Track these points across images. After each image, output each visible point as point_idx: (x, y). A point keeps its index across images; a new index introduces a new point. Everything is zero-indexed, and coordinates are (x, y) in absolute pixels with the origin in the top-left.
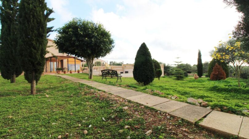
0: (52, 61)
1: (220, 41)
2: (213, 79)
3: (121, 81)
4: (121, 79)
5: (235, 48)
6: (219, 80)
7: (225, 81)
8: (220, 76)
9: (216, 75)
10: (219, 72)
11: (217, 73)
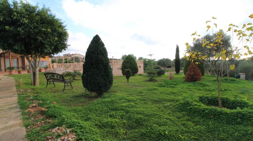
0: (5, 57)
1: (194, 33)
2: (188, 80)
3: (72, 88)
4: (71, 85)
5: (215, 45)
6: (194, 81)
7: (201, 84)
8: (196, 77)
9: (191, 75)
10: (194, 72)
11: (193, 73)
